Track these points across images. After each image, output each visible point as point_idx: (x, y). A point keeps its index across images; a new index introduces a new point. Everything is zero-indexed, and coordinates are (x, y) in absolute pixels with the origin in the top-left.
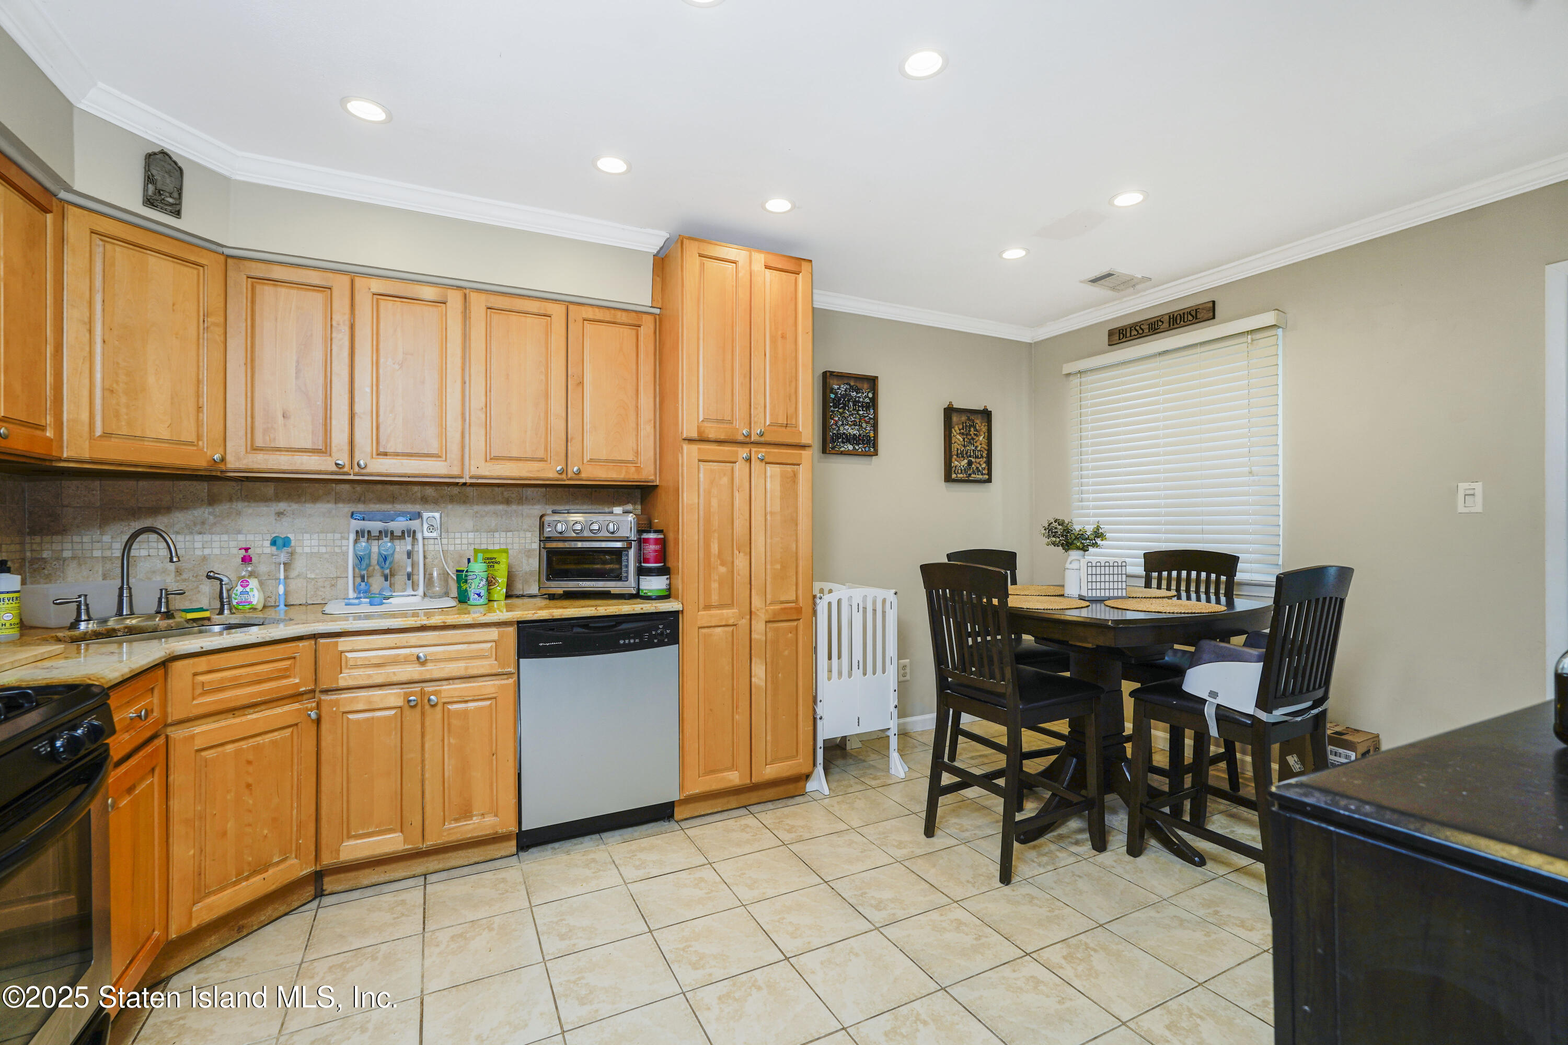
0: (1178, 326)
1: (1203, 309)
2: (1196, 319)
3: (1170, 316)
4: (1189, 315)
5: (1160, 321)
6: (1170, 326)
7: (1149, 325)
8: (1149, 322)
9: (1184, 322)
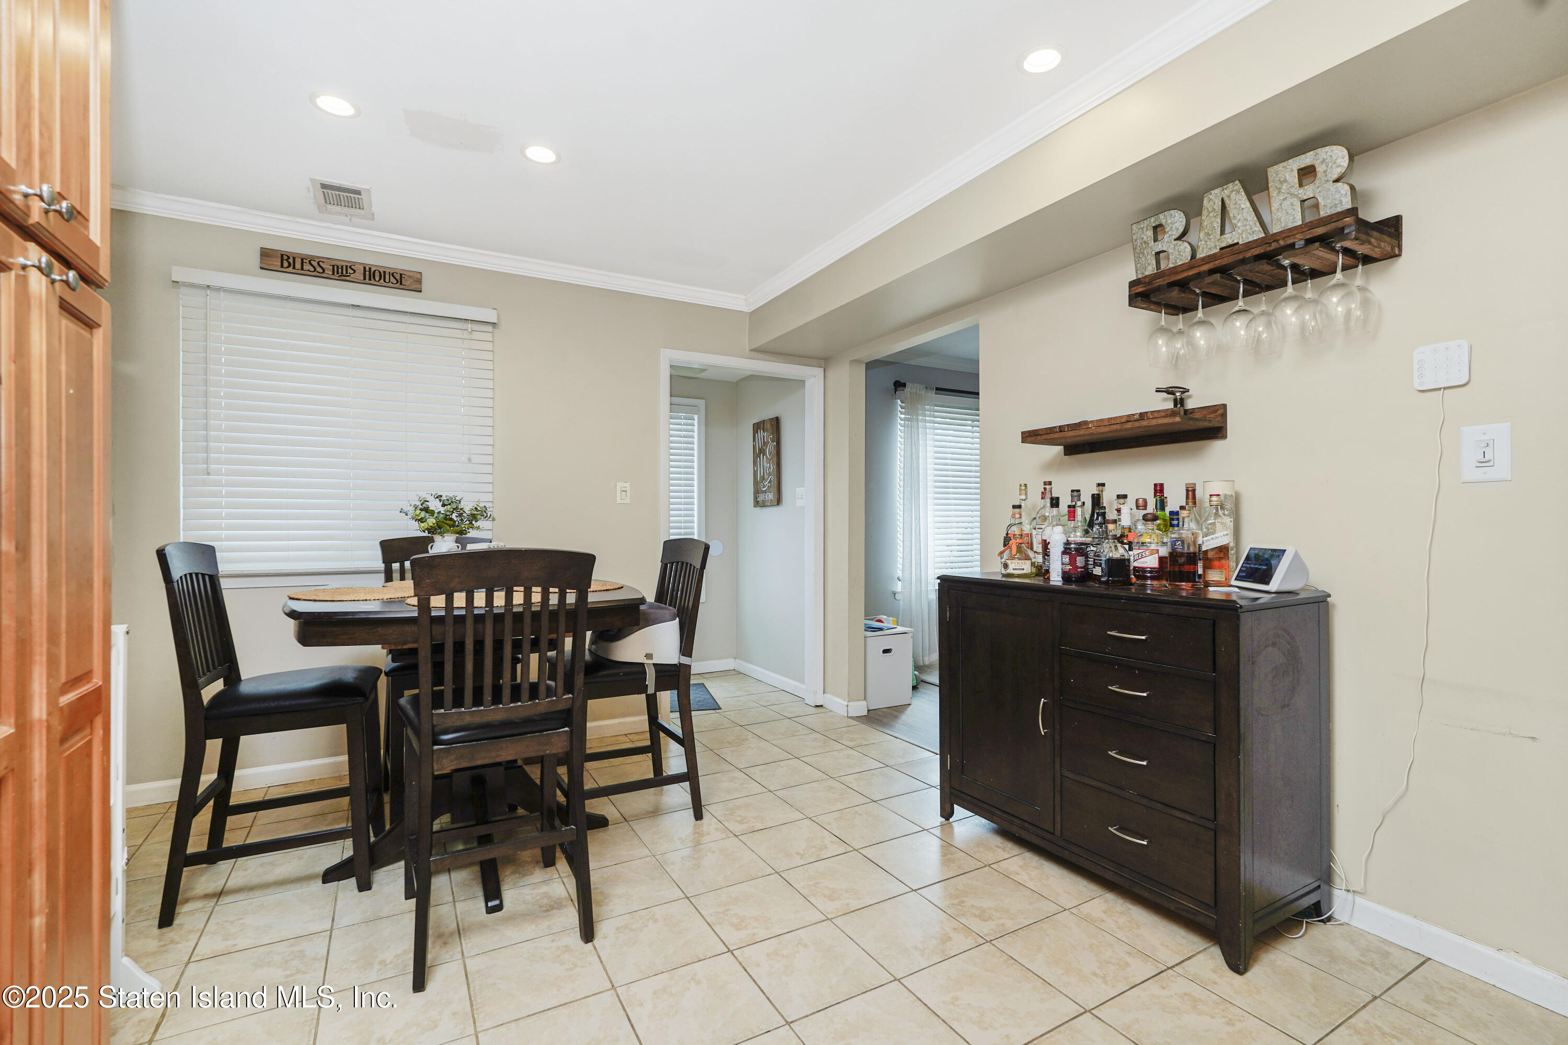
0: (376, 283)
1: (410, 277)
2: (401, 284)
3: (365, 268)
4: (391, 277)
5: (350, 267)
6: (365, 279)
7: (333, 266)
8: (334, 263)
9: (385, 281)
